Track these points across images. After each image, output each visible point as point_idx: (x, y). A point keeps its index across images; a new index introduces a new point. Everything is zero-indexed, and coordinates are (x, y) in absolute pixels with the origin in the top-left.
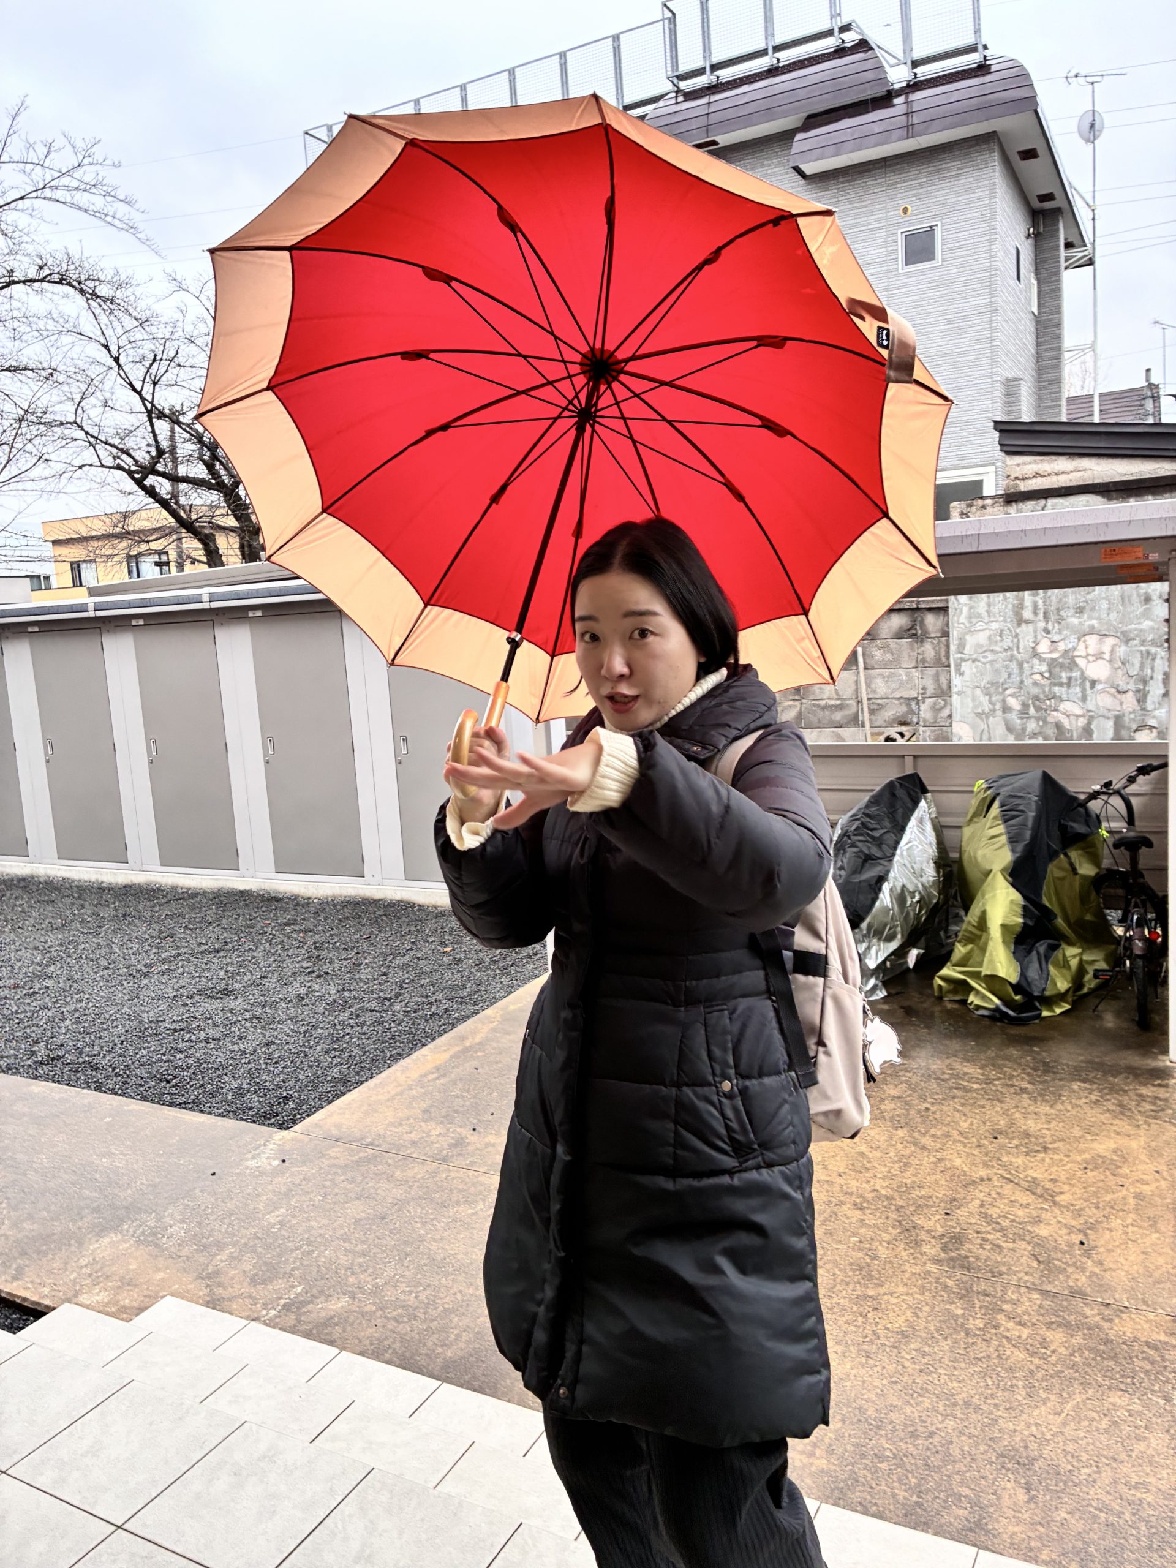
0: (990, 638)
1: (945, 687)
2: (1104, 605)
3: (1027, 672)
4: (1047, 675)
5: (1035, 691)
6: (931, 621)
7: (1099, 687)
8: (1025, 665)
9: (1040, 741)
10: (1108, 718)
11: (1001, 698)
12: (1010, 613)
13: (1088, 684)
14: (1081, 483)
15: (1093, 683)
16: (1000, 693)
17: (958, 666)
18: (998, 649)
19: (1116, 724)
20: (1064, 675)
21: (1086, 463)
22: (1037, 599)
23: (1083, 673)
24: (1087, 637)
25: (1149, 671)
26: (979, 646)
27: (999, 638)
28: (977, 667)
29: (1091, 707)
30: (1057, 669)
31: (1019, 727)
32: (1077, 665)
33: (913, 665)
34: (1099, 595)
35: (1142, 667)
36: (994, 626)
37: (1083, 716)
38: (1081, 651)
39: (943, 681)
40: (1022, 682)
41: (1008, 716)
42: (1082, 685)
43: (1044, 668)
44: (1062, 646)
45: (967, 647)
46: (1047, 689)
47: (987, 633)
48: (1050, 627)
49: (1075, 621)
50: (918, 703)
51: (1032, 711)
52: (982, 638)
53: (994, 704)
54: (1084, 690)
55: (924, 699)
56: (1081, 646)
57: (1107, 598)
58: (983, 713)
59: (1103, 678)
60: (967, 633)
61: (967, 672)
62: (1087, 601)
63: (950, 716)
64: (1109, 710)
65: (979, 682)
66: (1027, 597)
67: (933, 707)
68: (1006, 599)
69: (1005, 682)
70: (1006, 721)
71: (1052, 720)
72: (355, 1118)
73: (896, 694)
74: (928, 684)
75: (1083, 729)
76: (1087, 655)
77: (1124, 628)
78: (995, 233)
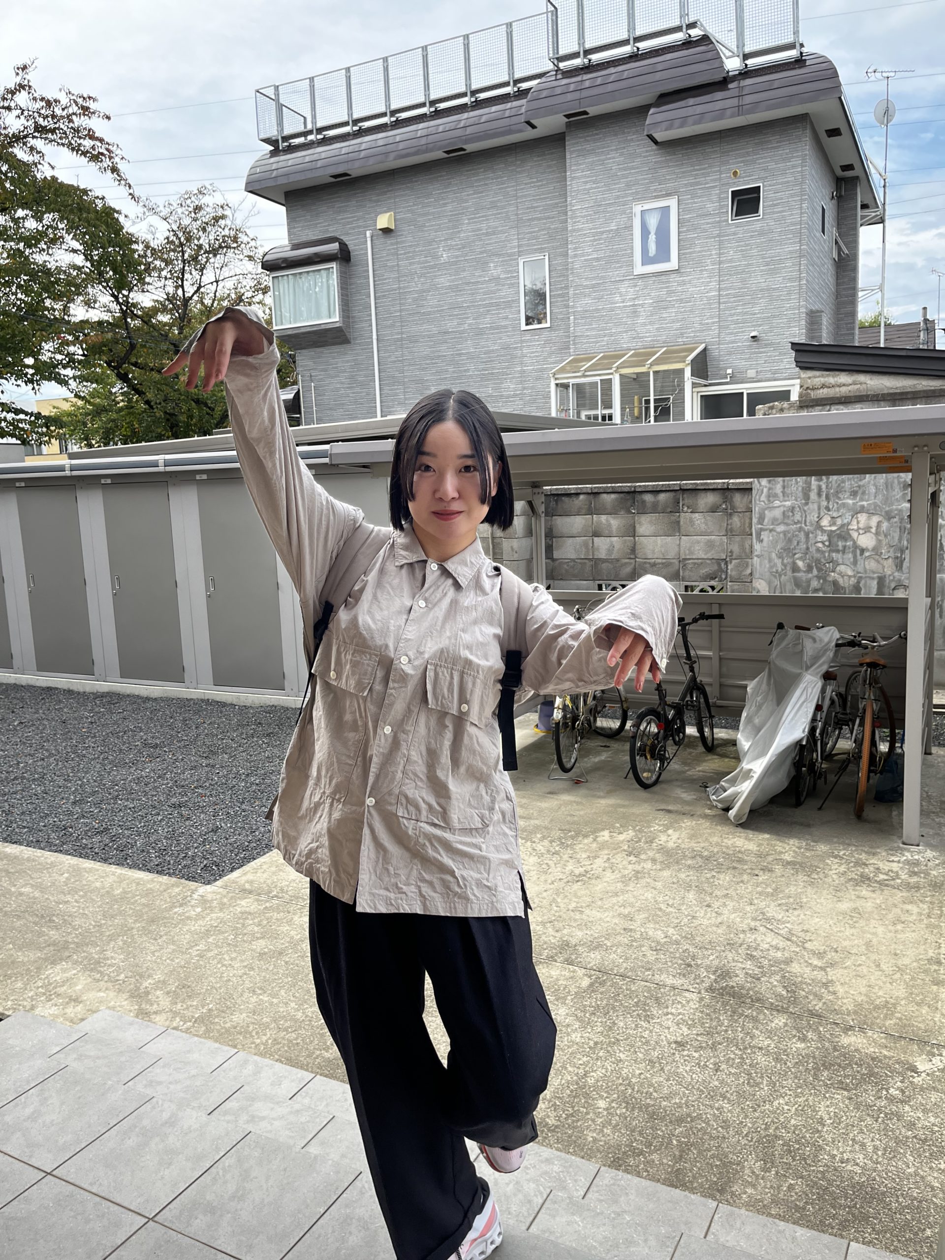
0: (784, 513)
1: (748, 551)
2: (873, 490)
3: (812, 541)
4: (827, 543)
5: (818, 555)
6: (738, 498)
7: (867, 554)
8: (811, 535)
9: (821, 594)
10: (873, 578)
11: (790, 560)
12: (800, 495)
13: (858, 552)
14: (858, 394)
15: (863, 551)
16: (791, 557)
17: (759, 535)
18: (789, 522)
19: (878, 583)
20: (840, 544)
21: (861, 377)
22: (821, 483)
23: (855, 542)
24: (859, 515)
25: (905, 543)
26: (774, 521)
27: (791, 514)
28: (773, 536)
29: (860, 569)
30: (835, 539)
31: (804, 584)
32: (850, 536)
33: (724, 533)
34: (869, 483)
35: (900, 539)
36: (788, 503)
38: (854, 525)
39: (747, 546)
40: (808, 548)
41: (798, 575)
42: (854, 553)
43: (825, 538)
44: (839, 522)
45: (766, 520)
46: (827, 554)
47: (782, 509)
48: (831, 507)
49: (850, 502)
50: (726, 563)
51: (815, 572)
52: (777, 513)
53: (785, 565)
54: (855, 557)
55: (731, 560)
56: (854, 522)
57: (875, 485)
58: (777, 572)
59: (870, 547)
60: (766, 509)
61: (766, 539)
62: (859, 487)
63: (751, 574)
64: (874, 573)
65: (775, 548)
66: (813, 482)
67: (737, 566)
68: (797, 483)
69: (795, 549)
70: (795, 578)
71: (830, 579)
72: (265, 875)
73: (709, 556)
74: (736, 548)
75: (854, 586)
76: (859, 529)
77: (887, 509)
78: (805, 195)
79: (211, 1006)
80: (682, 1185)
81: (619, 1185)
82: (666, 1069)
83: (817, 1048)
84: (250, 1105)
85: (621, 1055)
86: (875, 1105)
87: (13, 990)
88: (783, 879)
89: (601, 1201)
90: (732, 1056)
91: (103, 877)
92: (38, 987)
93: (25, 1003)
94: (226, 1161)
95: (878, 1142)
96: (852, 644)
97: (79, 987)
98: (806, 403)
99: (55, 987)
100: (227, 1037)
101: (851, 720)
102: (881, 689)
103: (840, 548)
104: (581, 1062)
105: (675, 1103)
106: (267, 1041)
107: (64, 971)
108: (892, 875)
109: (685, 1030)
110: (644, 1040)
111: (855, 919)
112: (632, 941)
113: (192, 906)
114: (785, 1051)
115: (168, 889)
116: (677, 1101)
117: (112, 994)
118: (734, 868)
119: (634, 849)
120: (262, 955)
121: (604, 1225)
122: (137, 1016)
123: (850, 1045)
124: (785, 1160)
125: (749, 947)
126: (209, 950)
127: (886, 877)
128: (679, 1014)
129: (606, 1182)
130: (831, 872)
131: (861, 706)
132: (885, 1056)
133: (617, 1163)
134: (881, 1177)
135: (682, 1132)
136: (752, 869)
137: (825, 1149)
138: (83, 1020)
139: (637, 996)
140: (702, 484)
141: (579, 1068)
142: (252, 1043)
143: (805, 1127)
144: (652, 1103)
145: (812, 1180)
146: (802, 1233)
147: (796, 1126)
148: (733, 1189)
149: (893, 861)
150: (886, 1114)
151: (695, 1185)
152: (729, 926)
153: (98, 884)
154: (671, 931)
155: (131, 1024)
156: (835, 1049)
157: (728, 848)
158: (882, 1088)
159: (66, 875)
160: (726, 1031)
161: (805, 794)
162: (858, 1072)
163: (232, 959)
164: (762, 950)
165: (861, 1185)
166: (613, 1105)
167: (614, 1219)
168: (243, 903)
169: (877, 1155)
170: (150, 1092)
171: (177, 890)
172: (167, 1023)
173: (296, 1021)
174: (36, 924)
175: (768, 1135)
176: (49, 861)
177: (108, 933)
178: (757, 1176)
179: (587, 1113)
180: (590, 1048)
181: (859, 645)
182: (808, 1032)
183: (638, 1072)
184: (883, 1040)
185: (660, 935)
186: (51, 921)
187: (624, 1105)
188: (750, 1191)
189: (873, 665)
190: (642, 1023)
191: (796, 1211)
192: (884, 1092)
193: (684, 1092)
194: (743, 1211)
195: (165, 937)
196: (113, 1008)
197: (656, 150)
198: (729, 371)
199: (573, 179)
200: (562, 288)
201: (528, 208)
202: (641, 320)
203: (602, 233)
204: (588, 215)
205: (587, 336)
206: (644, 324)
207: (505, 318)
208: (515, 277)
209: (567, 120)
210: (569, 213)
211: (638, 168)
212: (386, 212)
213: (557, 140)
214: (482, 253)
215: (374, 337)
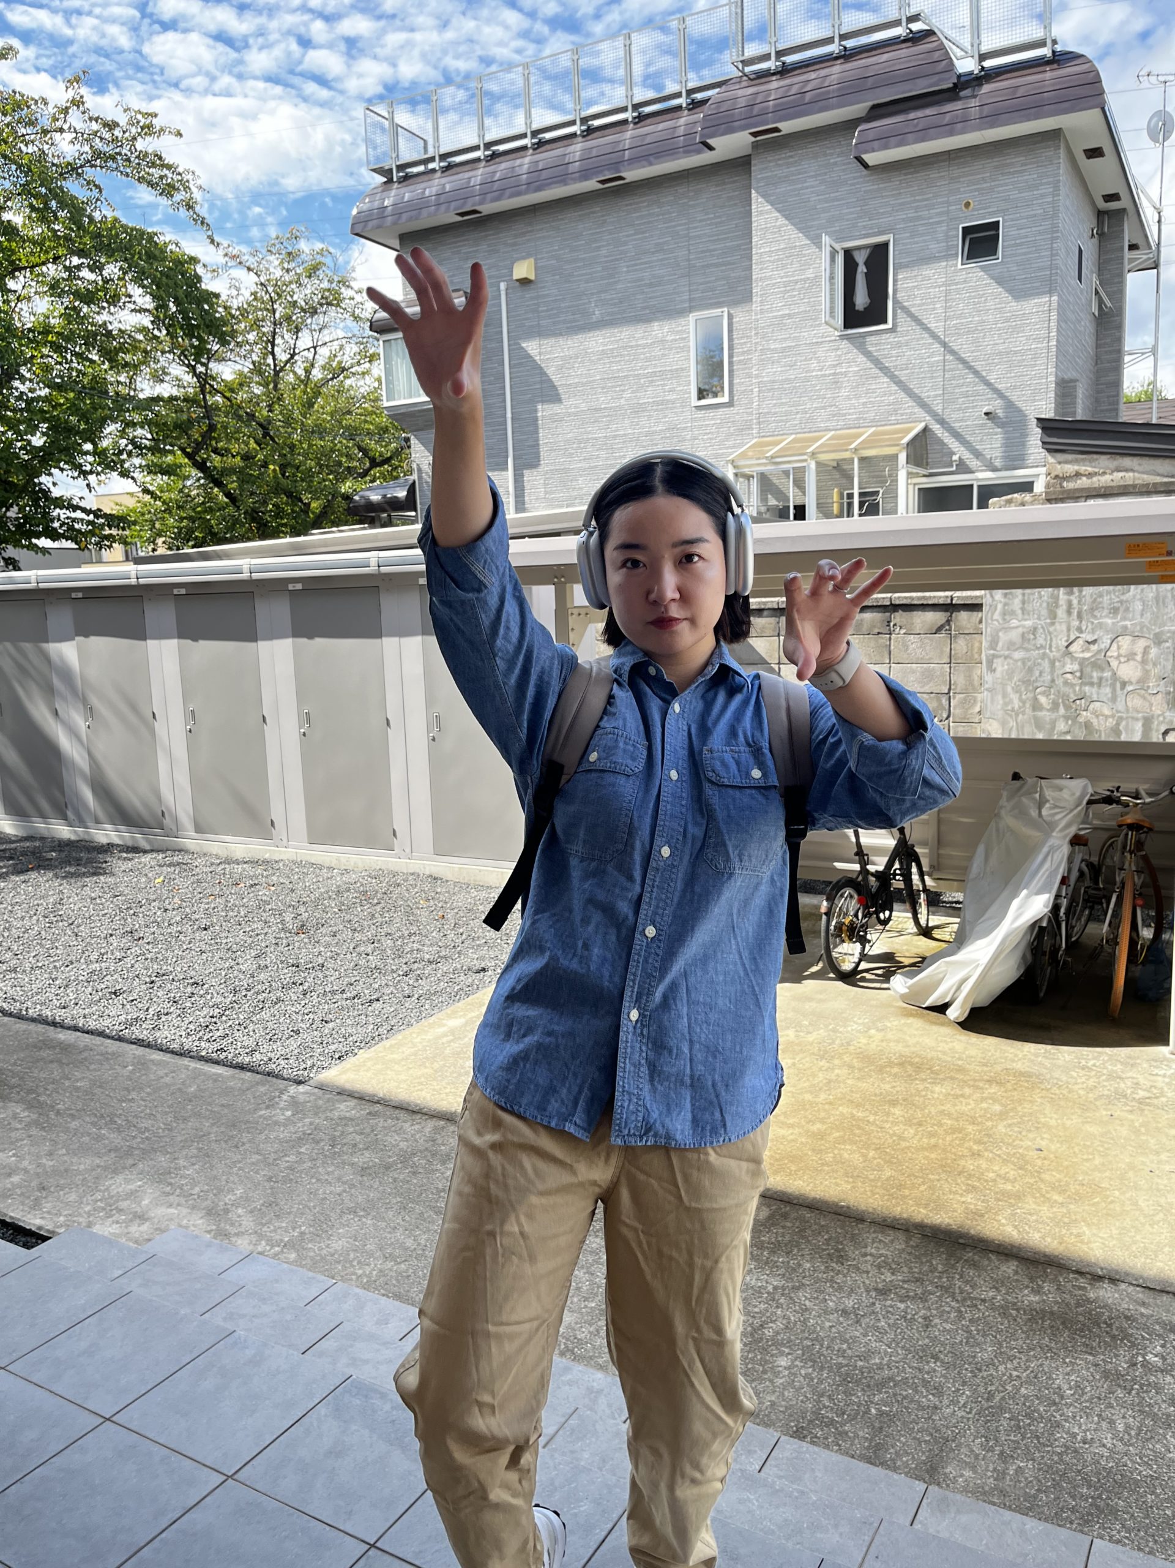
0: (1023, 635)
1: (976, 683)
2: (1138, 606)
3: (1058, 671)
4: (1078, 674)
5: (1066, 690)
6: (963, 615)
7: (1130, 688)
8: (1057, 664)
9: (1069, 737)
10: (1137, 719)
11: (1030, 695)
12: (1044, 612)
13: (1118, 685)
14: (1122, 483)
15: (1124, 684)
16: (1031, 692)
17: (990, 662)
18: (1030, 647)
19: (1143, 725)
20: (1095, 674)
21: (1127, 462)
22: (1072, 598)
23: (1114, 673)
24: (1120, 638)
26: (1011, 645)
27: (1032, 637)
28: (1008, 664)
29: (1120, 708)
30: (1089, 669)
31: (1048, 726)
32: (1109, 665)
33: (946, 660)
34: (1134, 596)
36: (1029, 623)
37: (1113, 716)
38: (1113, 652)
39: (976, 678)
40: (1053, 681)
41: (1040, 714)
42: (1113, 686)
43: (1076, 667)
44: (1095, 647)
45: (1000, 644)
46: (1077, 688)
47: (1020, 630)
48: (1084, 628)
49: (1109, 621)
50: (948, 699)
51: (1062, 711)
52: (1014, 635)
53: (1024, 702)
54: (1114, 690)
55: (954, 695)
56: (1115, 645)
57: (1141, 599)
58: (1013, 710)
59: (1134, 680)
60: (1000, 630)
61: (999, 669)
62: (1121, 602)
63: (980, 712)
64: (1138, 712)
65: (1010, 679)
66: (1061, 596)
67: (963, 702)
68: (1040, 597)
69: (1036, 681)
70: (1036, 718)
71: (1081, 720)
72: (369, 1074)
73: (927, 689)
74: (959, 679)
75: (1112, 729)
76: (1119, 656)
77: (1157, 630)
78: (1057, 232)
79: (303, 1228)
80: (882, 1464)
81: (803, 1459)
82: (864, 1322)
83: (1056, 1302)
84: (351, 1346)
85: (807, 1302)
86: (1128, 1374)
87: (67, 1204)
88: (1015, 1093)
89: (780, 1477)
90: (947, 1309)
91: (174, 1072)
92: (97, 1201)
93: (81, 1220)
94: (322, 1409)
95: (1131, 1420)
96: (1109, 800)
97: (145, 1202)
98: (1053, 498)
99: (117, 1201)
100: (320, 1264)
101: (1105, 897)
102: (1145, 858)
103: (1095, 680)
104: (756, 1310)
105: (876, 1364)
106: (371, 1273)
107: (128, 1181)
108: (1155, 1091)
109: (889, 1277)
110: (836, 1286)
111: (1106, 1146)
112: (823, 1165)
113: (281, 1109)
114: (1015, 1304)
115: (252, 1087)
116: (877, 1361)
117: (185, 1211)
118: (952, 1078)
119: (826, 1052)
120: (364, 1171)
121: (785, 1504)
122: (215, 1238)
123: (1097, 1298)
124: (1012, 1438)
125: (969, 1177)
126: (301, 1162)
127: (1147, 1095)
128: (881, 1255)
129: (787, 1454)
130: (1076, 1087)
131: (1118, 879)
132: (1142, 1314)
133: (799, 1434)
134: (1134, 1462)
135: (882, 1400)
136: (975, 1080)
137: (1063, 1426)
138: (149, 1240)
139: (827, 1232)
140: (919, 598)
141: (754, 1317)
142: (354, 1274)
143: (1038, 1399)
144: (845, 1362)
145: (1045, 1464)
146: (1032, 1525)
147: (1026, 1397)
148: (947, 1471)
149: (1157, 1075)
150: (1142, 1386)
151: (899, 1463)
152: (944, 1150)
153: (167, 1080)
154: (872, 1154)
155: (209, 1245)
156: (1078, 1305)
157: (944, 1053)
158: (1137, 1354)
159: (130, 1068)
160: (940, 1278)
161: (1044, 988)
162: (1107, 1333)
163: (328, 1173)
164: (986, 1181)
165: (1109, 1471)
166: (797, 1363)
167: (797, 1498)
168: (342, 1106)
169: (1129, 1434)
170: (230, 1326)
171: (262, 1089)
172: (251, 1247)
173: (406, 1249)
174: (94, 1124)
175: (991, 1407)
176: (110, 1051)
177: (179, 1138)
178: (977, 1457)
179: (764, 1372)
180: (768, 1293)
181: (1118, 802)
182: (1044, 1282)
183: (828, 1324)
184: (1140, 1295)
185: (857, 1159)
186: (112, 1122)
187: (810, 1364)
188: (968, 1473)
189: (1134, 827)
190: (834, 1265)
191: (1025, 1500)
192: (1140, 1359)
193: (885, 1351)
194: (958, 1496)
195: (247, 1146)
196: (187, 1227)
197: (866, 176)
198: (955, 458)
199: (761, 213)
200: (744, 353)
201: (702, 252)
202: (844, 393)
203: (796, 282)
204: (778, 260)
205: (775, 413)
206: (848, 398)
207: (672, 390)
208: (684, 339)
209: (754, 139)
210: (754, 258)
211: (842, 199)
212: (524, 258)
213: (741, 165)
214: (643, 308)
215: (509, 415)
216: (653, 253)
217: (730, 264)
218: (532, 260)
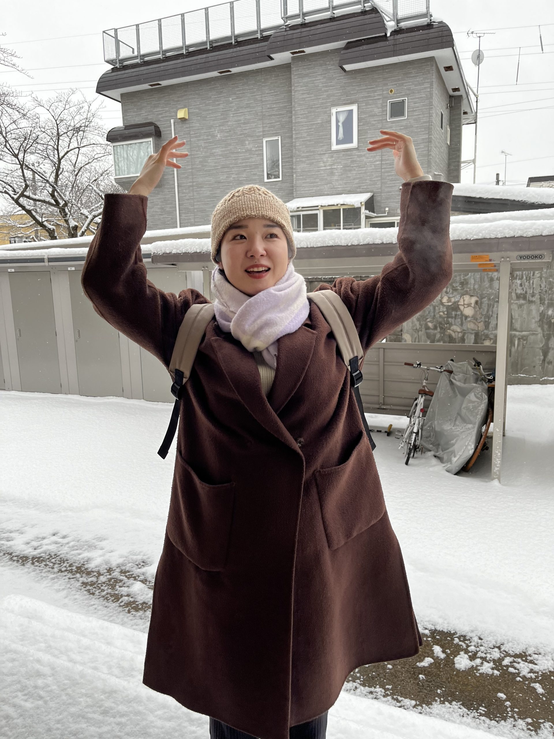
2: (472, 281)
3: (437, 311)
4: (446, 313)
5: (440, 320)
7: (469, 319)
8: (437, 308)
10: (472, 333)
11: (424, 323)
13: (464, 318)
15: (466, 317)
19: (475, 336)
23: (462, 312)
24: (464, 296)
25: (491, 313)
29: (465, 328)
30: (450, 311)
31: (432, 337)
32: (459, 309)
34: (471, 277)
35: (488, 311)
38: (461, 302)
40: (434, 316)
41: (427, 331)
42: (461, 318)
43: (445, 310)
44: (453, 300)
46: (446, 319)
48: (448, 291)
49: (460, 288)
51: (439, 329)
53: (422, 326)
54: (462, 321)
56: (462, 300)
57: (474, 279)
58: (416, 329)
59: (471, 315)
62: (465, 280)
63: (402, 330)
64: (473, 330)
69: (427, 315)
71: (448, 334)
75: (461, 338)
76: (464, 304)
77: (481, 293)
78: (432, 105)
197: (345, 76)
198: (387, 209)
199: (296, 91)
200: (288, 157)
201: (268, 108)
202: (336, 178)
203: (314, 124)
204: (305, 114)
205: (303, 186)
206: (337, 180)
207: (255, 174)
208: (261, 150)
209: (292, 56)
210: (293, 112)
211: (334, 86)
212: (183, 108)
213: (286, 67)
214: (241, 135)
215: (176, 184)
216: (245, 108)
217: (281, 114)
218: (187, 109)
